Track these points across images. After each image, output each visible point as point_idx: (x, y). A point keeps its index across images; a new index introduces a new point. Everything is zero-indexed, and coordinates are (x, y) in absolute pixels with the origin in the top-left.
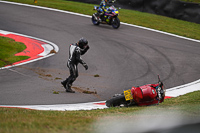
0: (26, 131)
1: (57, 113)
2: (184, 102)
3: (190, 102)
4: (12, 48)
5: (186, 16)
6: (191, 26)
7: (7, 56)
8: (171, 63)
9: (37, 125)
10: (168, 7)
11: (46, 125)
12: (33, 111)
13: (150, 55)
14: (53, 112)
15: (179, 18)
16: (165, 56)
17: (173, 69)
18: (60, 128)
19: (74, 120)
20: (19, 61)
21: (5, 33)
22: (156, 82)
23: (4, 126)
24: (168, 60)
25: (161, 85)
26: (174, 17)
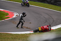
0: (9, 40)
1: (18, 34)
2: (57, 31)
3: (59, 31)
4: (4, 15)
5: (57, 4)
6: (59, 8)
7: (3, 17)
8: (53, 19)
9: (12, 38)
10: (52, 2)
11: (15, 38)
12: (11, 34)
13: (47, 16)
14: (17, 34)
15: (55, 5)
16: (51, 17)
17: (54, 21)
18: (19, 39)
19: (23, 37)
20: (7, 19)
21: (2, 10)
22: (48, 25)
23: (2, 39)
24: (52, 18)
25: (50, 26)
26: (54, 5)
